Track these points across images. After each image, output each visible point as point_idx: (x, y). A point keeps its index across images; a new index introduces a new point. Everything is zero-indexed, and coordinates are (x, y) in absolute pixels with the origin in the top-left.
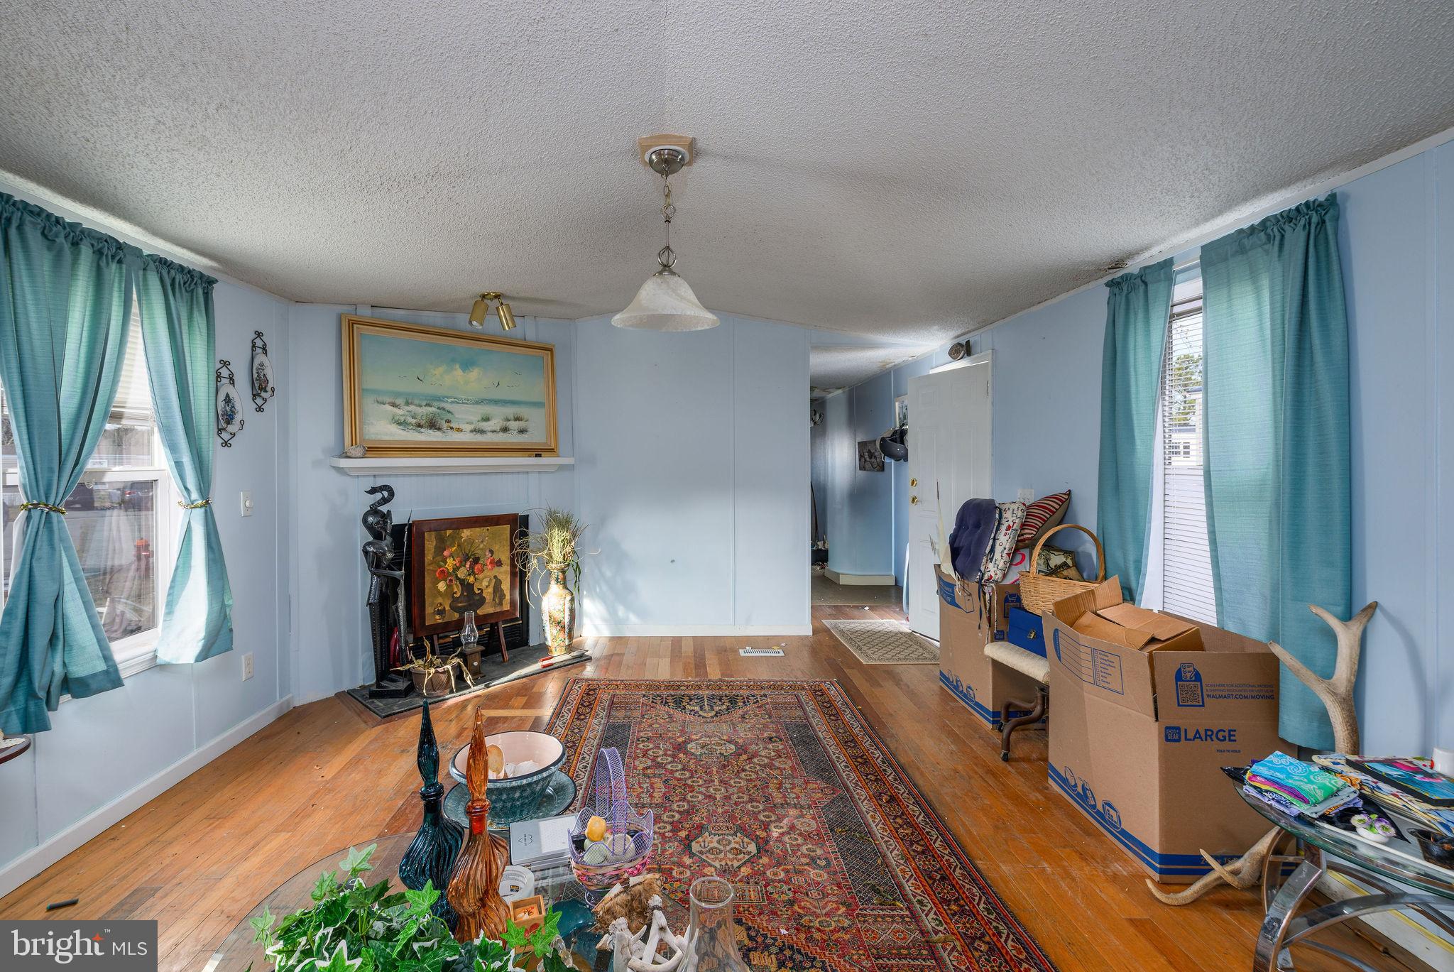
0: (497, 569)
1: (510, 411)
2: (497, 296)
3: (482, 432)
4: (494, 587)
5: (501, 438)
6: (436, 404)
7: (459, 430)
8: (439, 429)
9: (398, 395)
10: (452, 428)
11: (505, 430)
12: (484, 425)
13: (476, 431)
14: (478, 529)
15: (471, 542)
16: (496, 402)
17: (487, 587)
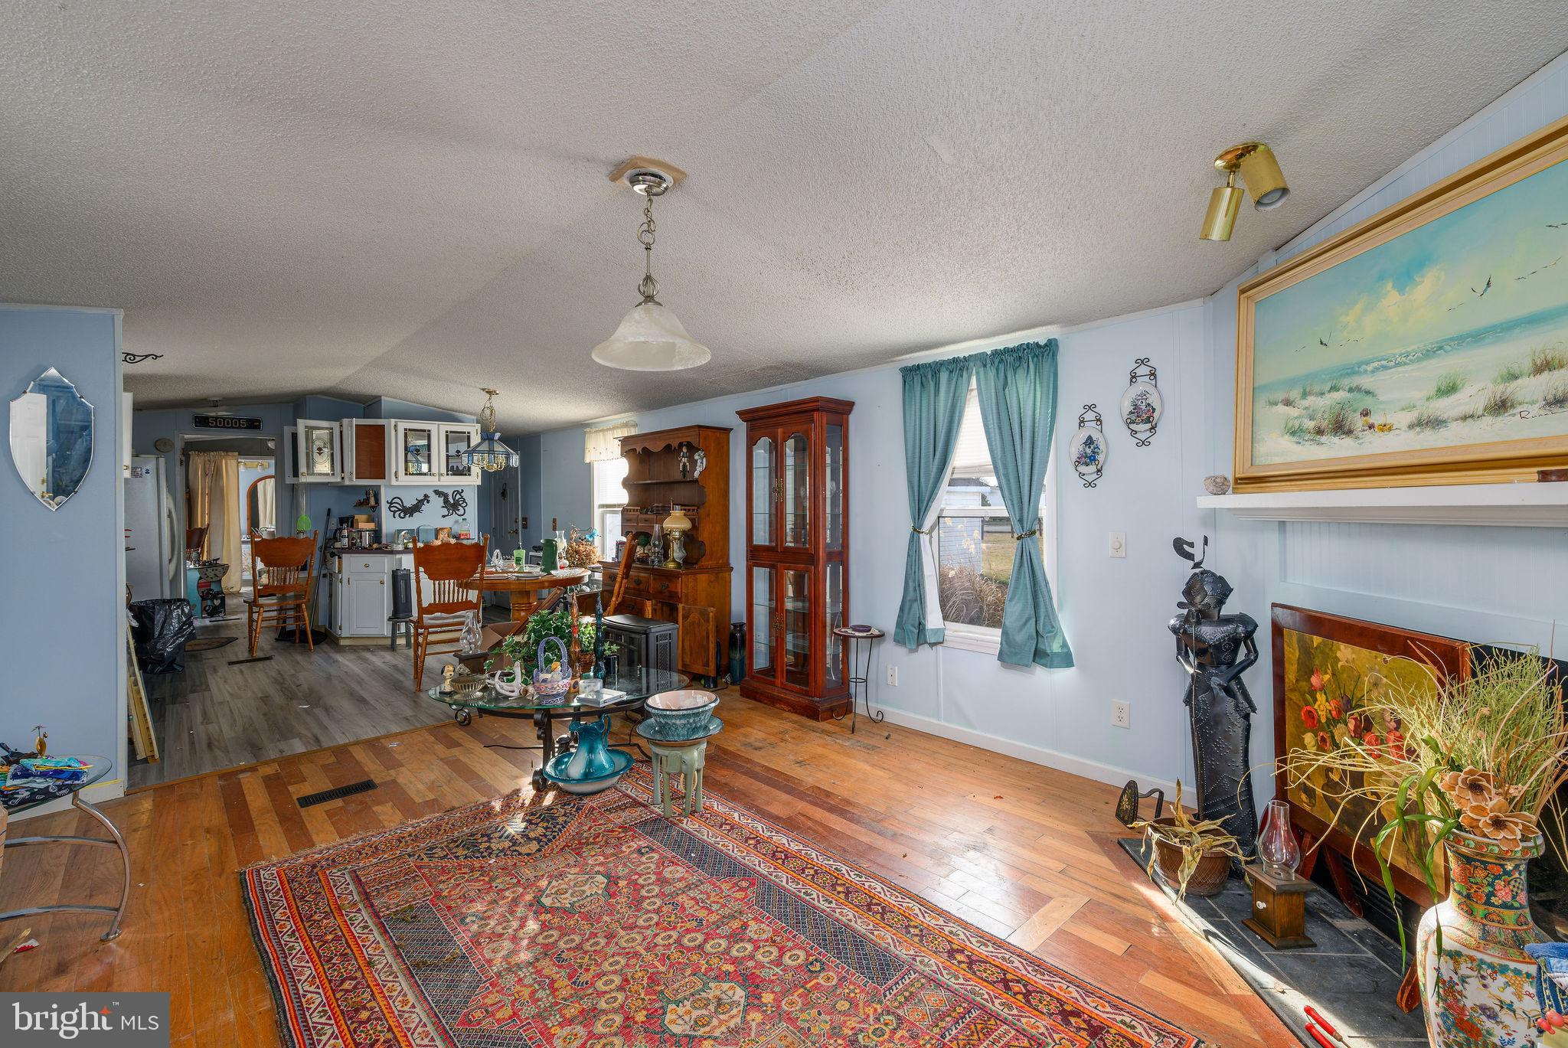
3: (1435, 423)
6: (1346, 382)
7: (1386, 428)
8: (1349, 432)
9: (1292, 383)
10: (1371, 427)
11: (1501, 408)
12: (1446, 406)
14: (1365, 653)
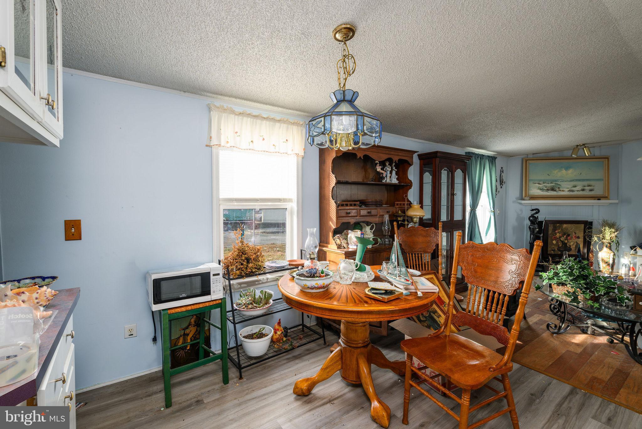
0: (577, 239)
1: (586, 183)
2: (584, 145)
3: (573, 191)
4: (576, 246)
5: (581, 193)
6: (555, 182)
7: (563, 191)
8: (555, 191)
9: (541, 180)
10: (560, 190)
11: (583, 190)
12: (574, 189)
13: (570, 191)
14: (570, 225)
15: (567, 229)
16: (579, 180)
17: (573, 245)
